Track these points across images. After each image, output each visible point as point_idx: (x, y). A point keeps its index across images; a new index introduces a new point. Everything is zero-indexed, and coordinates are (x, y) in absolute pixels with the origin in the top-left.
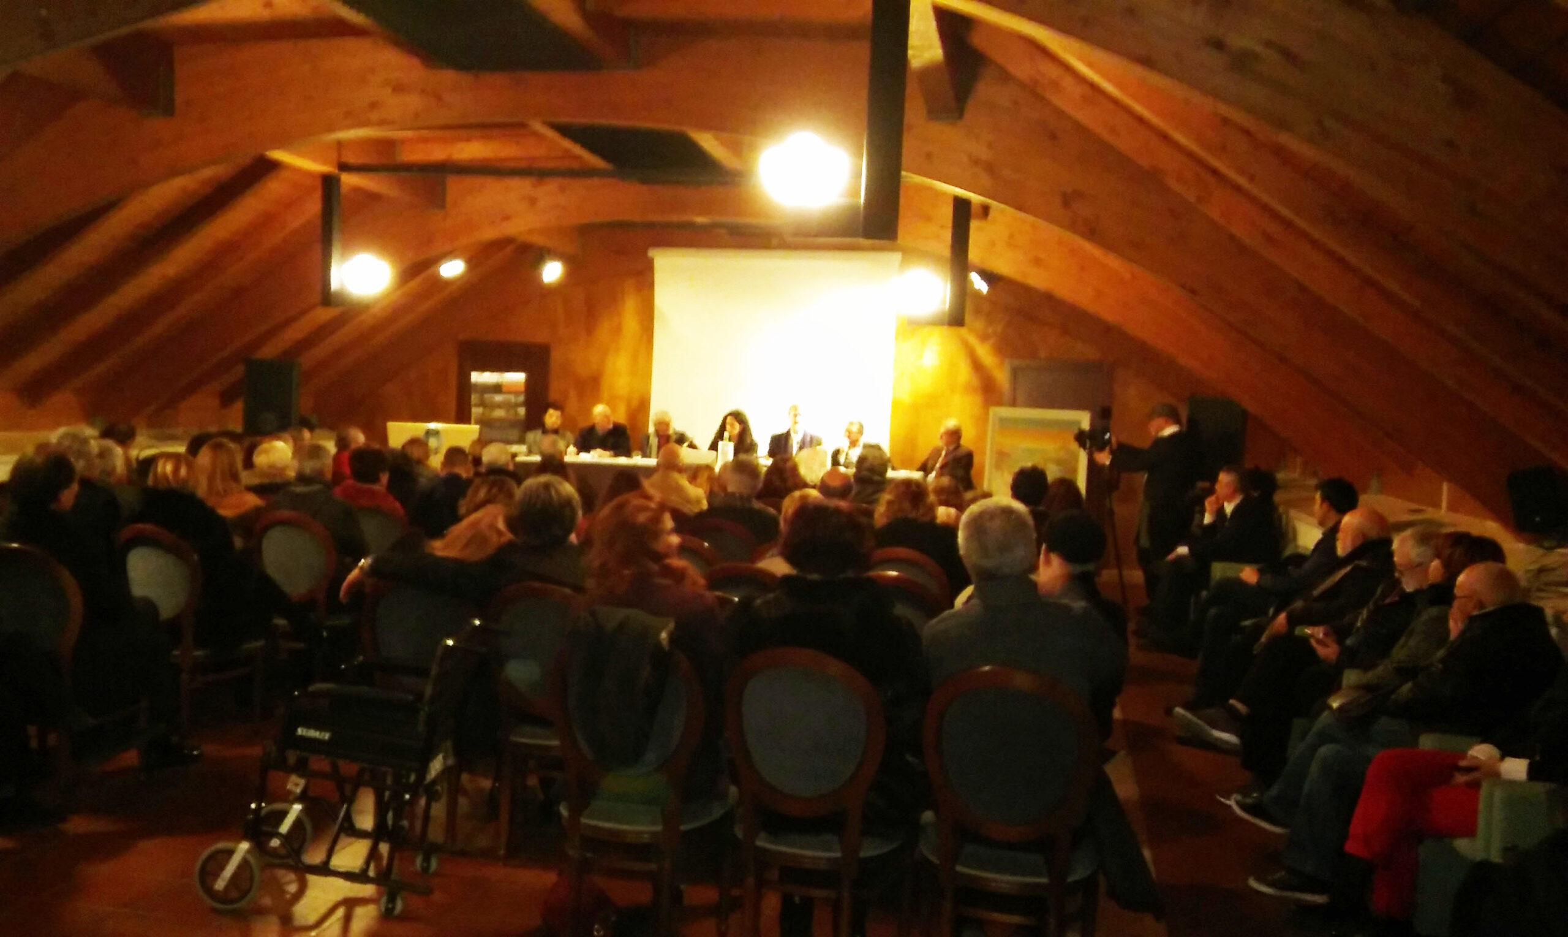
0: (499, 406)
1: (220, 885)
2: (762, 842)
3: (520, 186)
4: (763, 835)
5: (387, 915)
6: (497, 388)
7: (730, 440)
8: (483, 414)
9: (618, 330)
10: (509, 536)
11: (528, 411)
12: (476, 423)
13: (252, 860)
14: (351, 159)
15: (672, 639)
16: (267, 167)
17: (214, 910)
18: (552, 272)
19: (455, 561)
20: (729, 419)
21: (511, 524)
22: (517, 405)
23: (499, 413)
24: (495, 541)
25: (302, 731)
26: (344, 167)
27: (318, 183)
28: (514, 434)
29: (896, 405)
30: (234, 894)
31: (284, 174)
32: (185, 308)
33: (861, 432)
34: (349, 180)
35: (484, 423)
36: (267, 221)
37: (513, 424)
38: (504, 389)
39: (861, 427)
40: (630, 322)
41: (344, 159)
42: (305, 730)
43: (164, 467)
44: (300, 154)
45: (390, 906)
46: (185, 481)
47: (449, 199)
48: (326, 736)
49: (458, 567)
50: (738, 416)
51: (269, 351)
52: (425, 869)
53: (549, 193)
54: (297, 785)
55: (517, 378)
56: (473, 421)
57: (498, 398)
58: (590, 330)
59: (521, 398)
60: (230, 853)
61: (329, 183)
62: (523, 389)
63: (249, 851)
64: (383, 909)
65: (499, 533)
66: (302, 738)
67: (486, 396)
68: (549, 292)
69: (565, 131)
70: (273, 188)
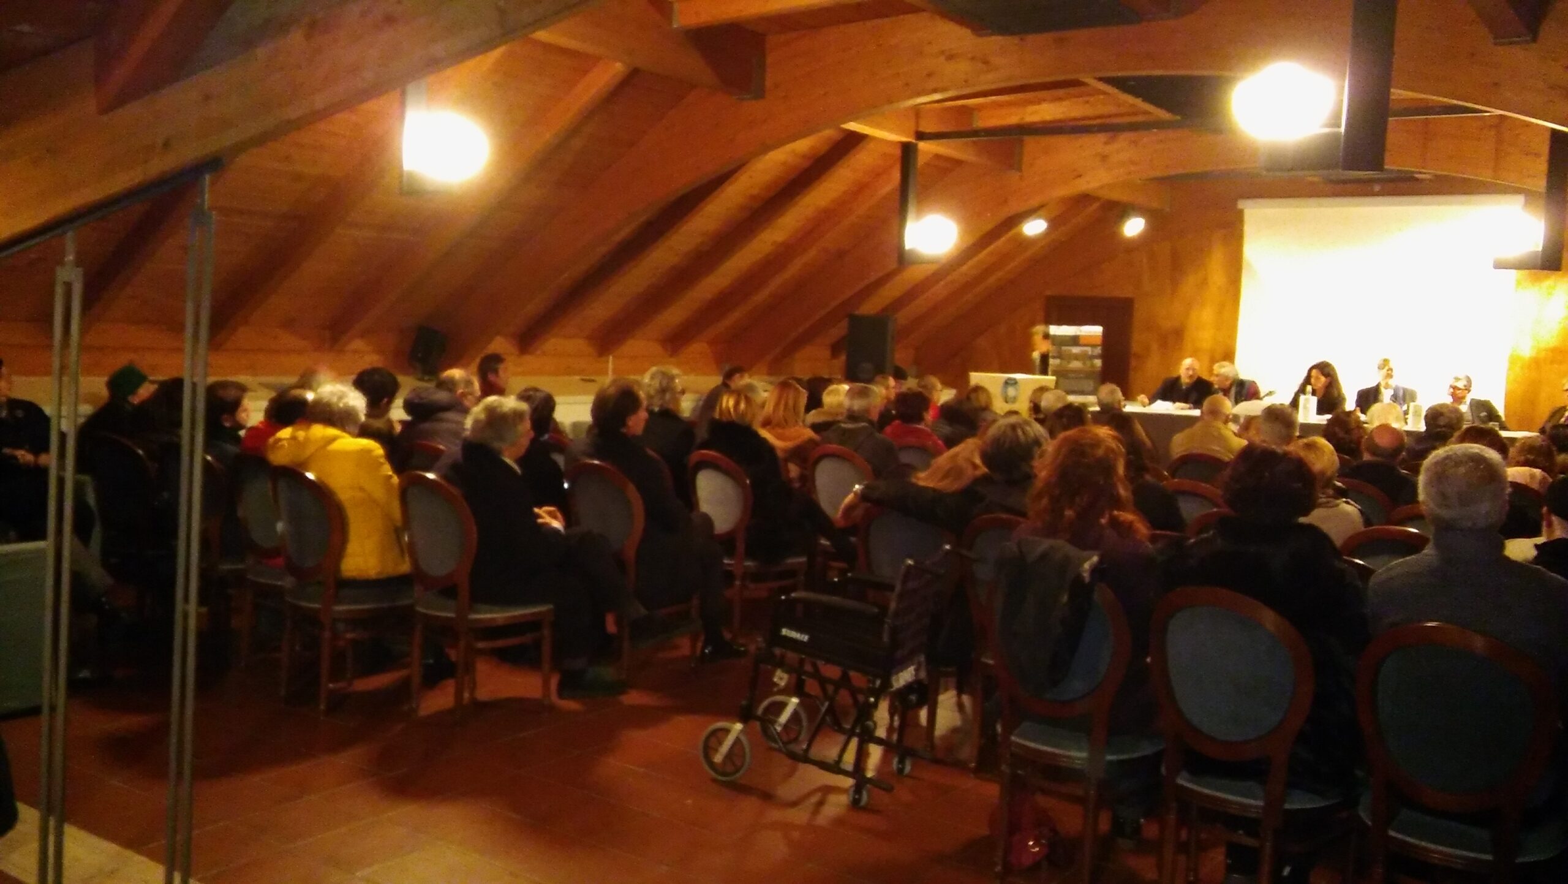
0: (1076, 357)
1: (718, 758)
2: (1183, 781)
3: (1095, 143)
4: (1184, 774)
5: (855, 804)
6: (1075, 340)
7: (1314, 393)
8: (1061, 364)
9: (1204, 282)
10: (984, 470)
11: (1104, 364)
12: (1053, 375)
13: (743, 738)
14: (928, 127)
15: (1094, 570)
16: (854, 140)
17: (714, 780)
18: (1134, 227)
19: (934, 490)
20: (1314, 372)
21: (986, 458)
22: (1092, 357)
23: (1076, 365)
24: (970, 474)
25: (786, 632)
26: (921, 136)
27: (898, 152)
28: (1089, 384)
29: (1513, 360)
30: (729, 768)
31: (872, 145)
32: (794, 268)
33: (1468, 388)
34: (925, 147)
35: (1060, 374)
36: (860, 189)
37: (1089, 375)
38: (1081, 342)
39: (1469, 381)
40: (1217, 276)
41: (921, 129)
42: (788, 631)
43: (728, 401)
44: (879, 126)
45: (857, 797)
46: (743, 415)
47: (1026, 159)
48: (805, 638)
49: (937, 497)
50: (1324, 368)
51: (869, 308)
52: (901, 771)
53: (1122, 148)
54: (781, 679)
55: (1095, 331)
56: (1050, 373)
57: (1075, 350)
58: (1175, 283)
59: (1098, 350)
60: (727, 731)
61: (907, 151)
62: (1099, 341)
63: (742, 731)
64: (851, 799)
65: (975, 467)
66: (785, 637)
67: (1064, 348)
68: (1133, 246)
69: (1121, 84)
70: (861, 160)
